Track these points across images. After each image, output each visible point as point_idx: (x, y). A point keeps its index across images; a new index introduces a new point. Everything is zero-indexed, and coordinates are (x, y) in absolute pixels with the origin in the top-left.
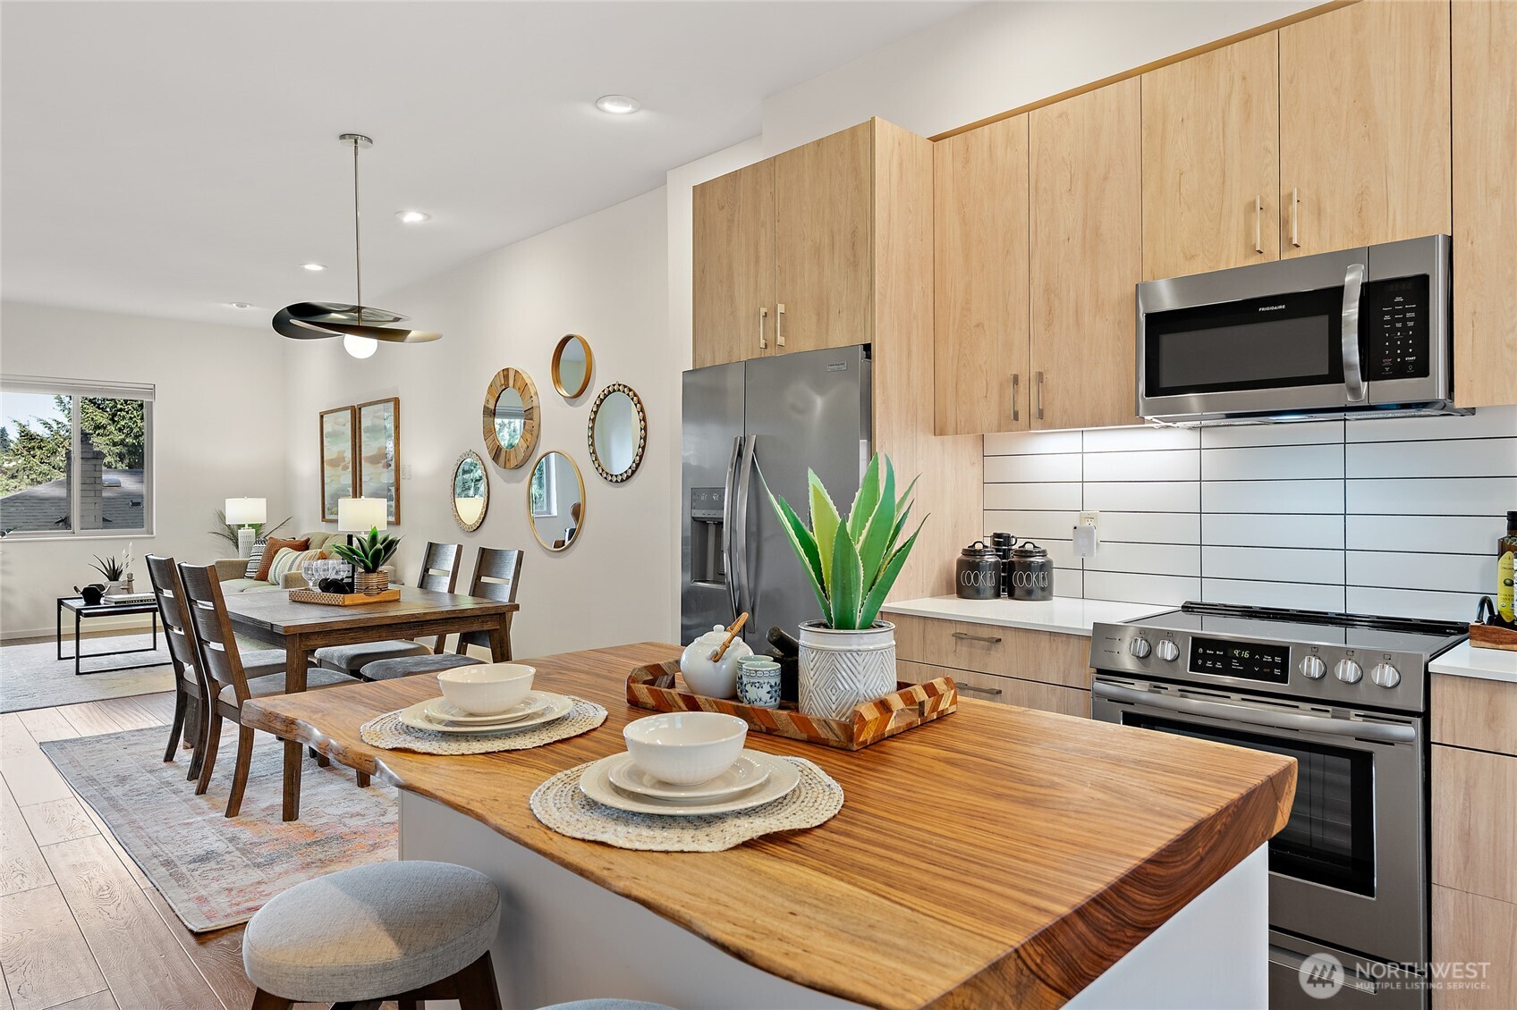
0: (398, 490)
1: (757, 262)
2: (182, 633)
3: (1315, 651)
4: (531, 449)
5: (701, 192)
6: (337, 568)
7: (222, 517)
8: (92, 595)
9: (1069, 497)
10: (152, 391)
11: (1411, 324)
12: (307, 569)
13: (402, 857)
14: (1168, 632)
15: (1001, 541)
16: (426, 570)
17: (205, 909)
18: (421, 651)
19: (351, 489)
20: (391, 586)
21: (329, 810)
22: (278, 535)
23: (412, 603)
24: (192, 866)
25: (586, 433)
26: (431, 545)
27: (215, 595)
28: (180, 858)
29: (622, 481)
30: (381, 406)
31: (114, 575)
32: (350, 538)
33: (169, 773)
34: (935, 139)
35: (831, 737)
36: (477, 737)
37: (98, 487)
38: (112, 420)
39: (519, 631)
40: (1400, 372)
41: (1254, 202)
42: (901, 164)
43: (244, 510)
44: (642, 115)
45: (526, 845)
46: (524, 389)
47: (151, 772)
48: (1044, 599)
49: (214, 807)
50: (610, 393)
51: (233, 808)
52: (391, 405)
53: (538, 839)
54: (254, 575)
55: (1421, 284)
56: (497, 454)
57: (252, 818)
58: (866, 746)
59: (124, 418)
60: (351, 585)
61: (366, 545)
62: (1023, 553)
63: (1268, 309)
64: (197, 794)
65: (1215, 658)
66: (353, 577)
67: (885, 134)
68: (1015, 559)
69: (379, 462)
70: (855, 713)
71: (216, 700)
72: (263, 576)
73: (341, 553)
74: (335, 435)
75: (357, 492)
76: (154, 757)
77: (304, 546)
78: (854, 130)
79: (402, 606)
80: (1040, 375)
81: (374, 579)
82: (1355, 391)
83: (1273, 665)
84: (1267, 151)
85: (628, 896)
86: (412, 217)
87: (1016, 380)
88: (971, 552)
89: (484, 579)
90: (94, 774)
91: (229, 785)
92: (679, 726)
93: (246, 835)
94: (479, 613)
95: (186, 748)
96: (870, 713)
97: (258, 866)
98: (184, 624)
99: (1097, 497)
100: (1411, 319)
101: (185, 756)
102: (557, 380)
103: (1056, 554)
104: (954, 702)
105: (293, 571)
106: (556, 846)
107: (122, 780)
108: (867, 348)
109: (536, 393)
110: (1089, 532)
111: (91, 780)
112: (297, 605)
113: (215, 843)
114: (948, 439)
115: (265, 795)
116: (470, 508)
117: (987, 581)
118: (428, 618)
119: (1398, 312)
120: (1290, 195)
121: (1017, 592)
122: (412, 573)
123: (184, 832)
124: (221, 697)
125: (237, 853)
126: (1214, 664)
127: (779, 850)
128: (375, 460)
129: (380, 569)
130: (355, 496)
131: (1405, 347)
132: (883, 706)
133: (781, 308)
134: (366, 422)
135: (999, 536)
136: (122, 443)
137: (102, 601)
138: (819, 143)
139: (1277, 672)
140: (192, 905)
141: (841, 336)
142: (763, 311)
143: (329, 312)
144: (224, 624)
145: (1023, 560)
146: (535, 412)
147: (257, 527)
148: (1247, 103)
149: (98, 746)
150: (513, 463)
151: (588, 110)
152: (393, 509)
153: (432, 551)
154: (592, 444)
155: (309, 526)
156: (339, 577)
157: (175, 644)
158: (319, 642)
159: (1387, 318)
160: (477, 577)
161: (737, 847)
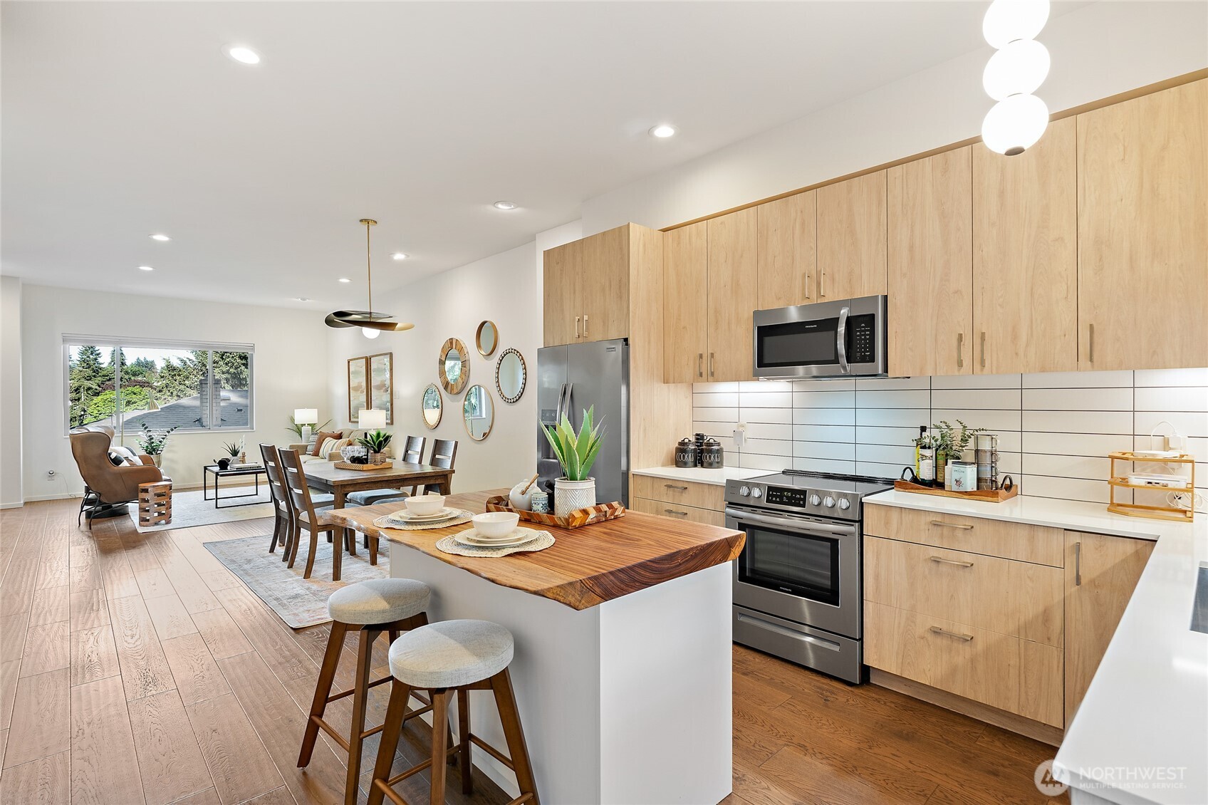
0: (392, 405)
1: (574, 293)
2: (279, 484)
3: (817, 492)
4: (465, 383)
5: (547, 254)
6: (359, 451)
7: (292, 420)
8: (223, 464)
9: (732, 415)
10: (253, 348)
11: (868, 337)
12: (343, 451)
13: (391, 577)
14: (758, 484)
15: (700, 437)
16: (407, 451)
17: (297, 619)
18: (404, 495)
19: (365, 404)
20: (387, 460)
21: (356, 576)
22: (325, 430)
23: (399, 469)
24: (289, 600)
25: (494, 375)
26: (409, 437)
27: (297, 465)
28: (283, 597)
29: (514, 402)
30: (382, 357)
31: (235, 453)
32: (366, 434)
33: (272, 558)
34: (665, 230)
35: (562, 524)
36: (420, 523)
37: (219, 401)
38: (222, 358)
39: (455, 485)
40: (863, 360)
41: (805, 274)
42: (644, 245)
43: (305, 416)
44: (518, 210)
45: (432, 556)
46: (461, 349)
47: (263, 557)
48: (718, 468)
49: (298, 574)
50: (507, 353)
51: (308, 574)
52: (389, 356)
53: (437, 554)
54: (311, 453)
55: (871, 319)
56: (446, 385)
57: (317, 579)
58: (576, 528)
59: (229, 357)
60: (367, 460)
61: (374, 438)
62: (709, 444)
63: (809, 326)
64: (288, 568)
65: (776, 496)
66: (367, 455)
67: (636, 232)
68: (704, 447)
69: (381, 389)
70: (571, 514)
71: (297, 519)
72: (316, 454)
73: (361, 443)
74: (356, 373)
75: (369, 406)
76: (264, 550)
77: (339, 437)
78: (620, 228)
79: (393, 471)
80: (712, 355)
81: (379, 456)
82: (844, 368)
83: (800, 499)
84: (812, 248)
85: (463, 568)
86: (399, 257)
87: (701, 356)
88: (682, 443)
89: (437, 456)
90: (234, 558)
91: (305, 564)
92: (494, 517)
93: (315, 587)
94: (433, 474)
95: (280, 546)
96: (578, 515)
97: (322, 600)
98: (280, 480)
99: (746, 415)
100: (867, 335)
101: (280, 550)
102: (479, 346)
103: (726, 445)
104: (623, 512)
105: (334, 451)
106: (443, 556)
107: (249, 561)
108: (626, 340)
109: (468, 352)
110: (741, 434)
111: (233, 562)
112: (339, 470)
113: (299, 590)
114: (672, 385)
115: (324, 567)
116: (432, 416)
117: (690, 458)
118: (407, 477)
119: (863, 331)
120: (820, 271)
121: (705, 464)
122: (400, 453)
123: (284, 585)
124: (300, 518)
125: (311, 595)
126: (776, 499)
127: (520, 557)
128: (380, 387)
129: (382, 451)
130: (368, 409)
131: (865, 348)
132: (585, 512)
133: (586, 317)
134: (374, 366)
135: (697, 435)
136: (228, 372)
137: (229, 468)
138: (604, 233)
139: (802, 502)
140: (291, 617)
141: (615, 333)
142: (577, 318)
143: (351, 314)
144: (301, 479)
145: (708, 448)
146: (467, 362)
147: (312, 425)
148: (803, 224)
149: (234, 545)
150: (455, 391)
151: (490, 208)
152: (389, 417)
153: (410, 441)
154: (498, 381)
155: (341, 425)
156: (361, 456)
157: (274, 490)
158: (351, 489)
159: (858, 333)
160: (434, 455)
161: (506, 556)
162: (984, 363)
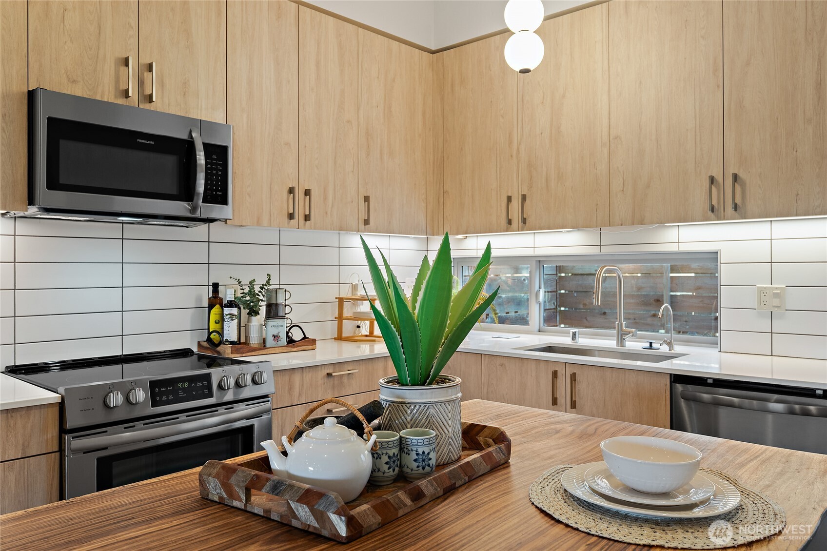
11: (220, 173)
40: (215, 200)
55: (223, 151)
63: (143, 141)
65: (167, 393)
82: (196, 208)
83: (203, 388)
100: (220, 170)
119: (214, 164)
126: (167, 397)
131: (217, 185)
139: (205, 392)
159: (209, 166)
162: (307, 218)
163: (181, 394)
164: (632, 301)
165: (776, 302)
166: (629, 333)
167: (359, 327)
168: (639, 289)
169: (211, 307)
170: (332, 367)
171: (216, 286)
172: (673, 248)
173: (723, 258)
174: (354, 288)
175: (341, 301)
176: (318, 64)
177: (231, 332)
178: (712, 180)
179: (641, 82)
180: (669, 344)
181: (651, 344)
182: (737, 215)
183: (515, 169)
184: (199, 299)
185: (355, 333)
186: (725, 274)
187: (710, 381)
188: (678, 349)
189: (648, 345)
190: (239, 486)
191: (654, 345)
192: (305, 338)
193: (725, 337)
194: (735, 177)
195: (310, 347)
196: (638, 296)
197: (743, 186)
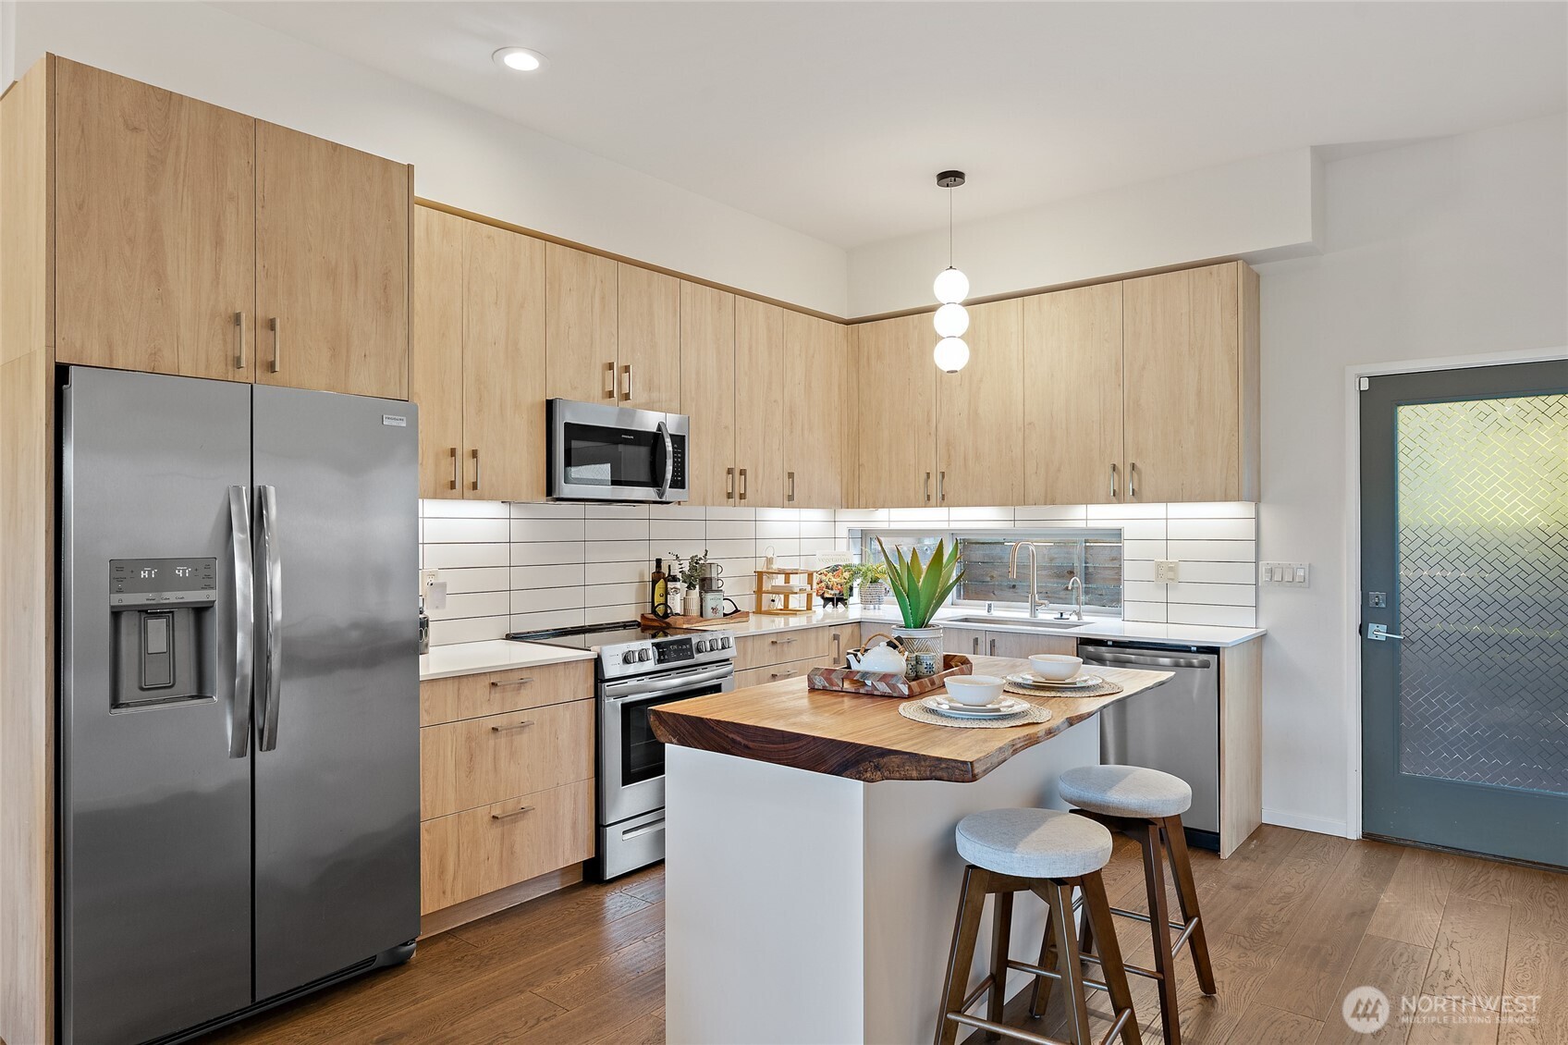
55: (681, 440)
63: (626, 436)
80: (474, 453)
83: (687, 650)
84: (612, 335)
87: (452, 453)
100: (679, 458)
131: (678, 472)
139: (689, 653)
141: (368, 384)
162: (742, 496)
163: (673, 655)
164: (1044, 573)
165: (1171, 575)
166: (1042, 604)
167: (773, 601)
168: (1051, 560)
169: (654, 582)
170: (775, 635)
171: (659, 562)
172: (1082, 525)
173: (1126, 535)
174: (769, 561)
175: (760, 575)
176: (750, 348)
177: (676, 604)
178: (1114, 468)
179: (1052, 375)
180: (1078, 614)
181: (1062, 614)
182: (1135, 500)
183: (934, 446)
184: (642, 575)
185: (769, 606)
186: (1129, 550)
187: (1110, 643)
188: (1085, 619)
189: (1059, 616)
190: (837, 678)
191: (1064, 616)
192: (737, 611)
193: (1128, 608)
194: (1133, 466)
195: (744, 619)
196: (1051, 568)
197: (1140, 474)
